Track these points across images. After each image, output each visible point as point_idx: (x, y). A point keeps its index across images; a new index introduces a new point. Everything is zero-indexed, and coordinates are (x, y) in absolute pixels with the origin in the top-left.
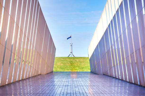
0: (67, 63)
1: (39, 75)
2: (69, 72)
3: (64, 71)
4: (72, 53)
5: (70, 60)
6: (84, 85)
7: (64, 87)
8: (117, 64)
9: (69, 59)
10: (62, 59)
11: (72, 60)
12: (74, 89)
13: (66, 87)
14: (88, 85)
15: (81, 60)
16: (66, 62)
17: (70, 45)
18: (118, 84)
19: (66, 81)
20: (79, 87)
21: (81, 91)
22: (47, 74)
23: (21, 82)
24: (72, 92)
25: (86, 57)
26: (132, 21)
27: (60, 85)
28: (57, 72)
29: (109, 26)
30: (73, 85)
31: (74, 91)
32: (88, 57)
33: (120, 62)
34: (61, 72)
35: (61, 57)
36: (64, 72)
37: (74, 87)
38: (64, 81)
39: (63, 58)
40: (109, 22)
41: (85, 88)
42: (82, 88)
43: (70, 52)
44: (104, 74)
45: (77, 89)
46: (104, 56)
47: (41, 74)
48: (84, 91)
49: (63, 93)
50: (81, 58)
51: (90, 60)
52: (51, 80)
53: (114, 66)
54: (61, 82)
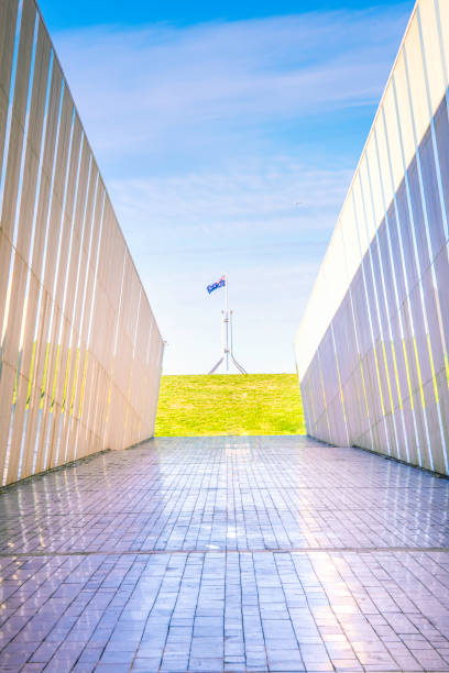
0: (211, 400)
1: (102, 452)
2: (217, 437)
3: (200, 435)
4: (230, 356)
5: (221, 387)
6: (273, 485)
7: (203, 493)
8: (397, 407)
9: (219, 384)
10: (191, 386)
11: (230, 388)
12: (238, 499)
13: (212, 493)
14: (285, 484)
15: (269, 387)
16: (205, 397)
17: (223, 317)
18: (392, 480)
19: (209, 471)
20: (256, 492)
21: (259, 504)
22: (133, 447)
23: (45, 479)
24: (231, 509)
25: (288, 375)
26: (436, 258)
27: (188, 486)
28: (170, 440)
29: (366, 259)
30: (236, 485)
31: (238, 505)
32: (295, 372)
33: (406, 399)
34: (187, 440)
35: (184, 377)
36: (198, 438)
37: (237, 492)
38: (202, 472)
39: (195, 380)
40: (366, 246)
41: (275, 494)
42: (264, 495)
43: (223, 347)
44: (355, 447)
45: (247, 500)
46: (353, 374)
47: (109, 450)
48: (269, 505)
49: (201, 512)
50: (270, 377)
51: (304, 387)
52: (155, 470)
53: (388, 414)
54: (191, 477)
